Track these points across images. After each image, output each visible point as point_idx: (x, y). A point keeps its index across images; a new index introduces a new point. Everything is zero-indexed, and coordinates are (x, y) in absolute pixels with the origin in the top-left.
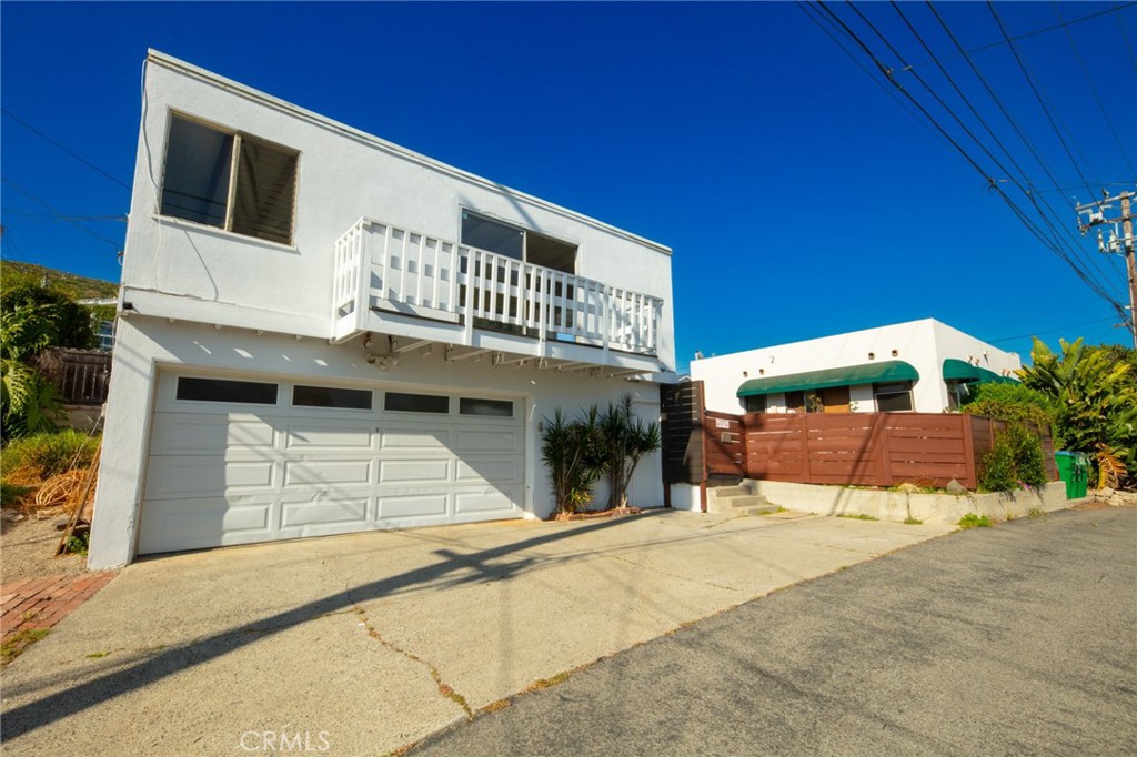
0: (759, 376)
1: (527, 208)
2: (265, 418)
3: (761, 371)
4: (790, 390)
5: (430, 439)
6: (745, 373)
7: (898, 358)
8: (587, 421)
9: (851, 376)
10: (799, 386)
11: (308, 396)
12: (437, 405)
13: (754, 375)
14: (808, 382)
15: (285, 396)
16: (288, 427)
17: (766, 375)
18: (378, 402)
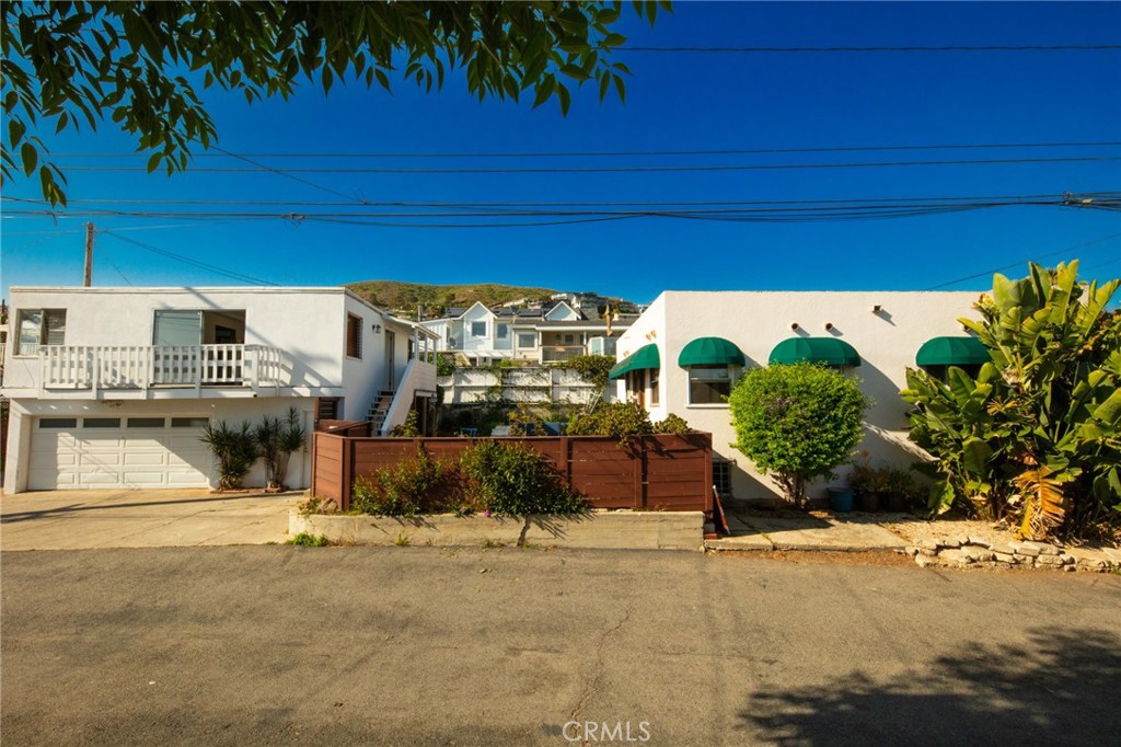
1: (208, 296)
2: (72, 434)
5: (154, 442)
8: (263, 425)
11: (89, 423)
12: (159, 423)
15: (80, 423)
16: (81, 438)
18: (124, 423)
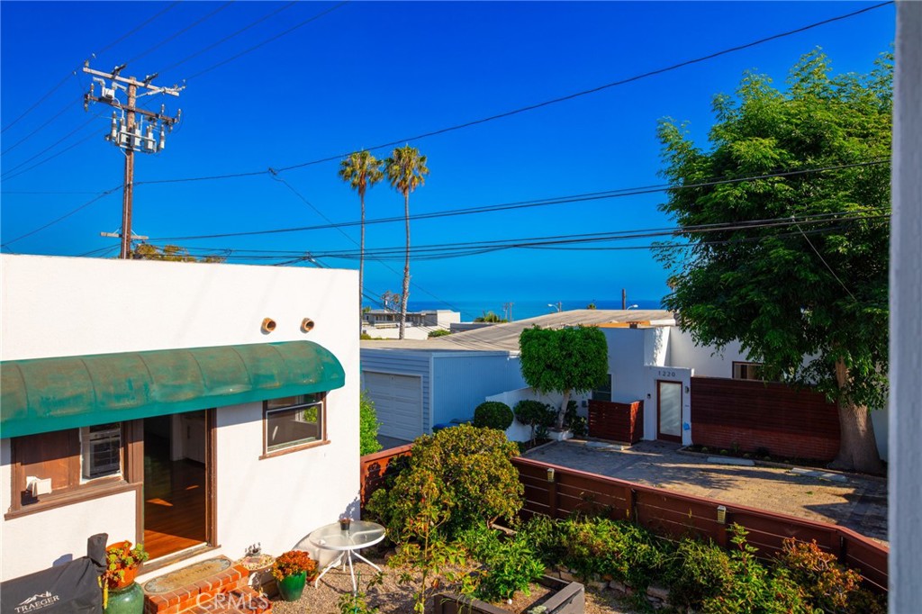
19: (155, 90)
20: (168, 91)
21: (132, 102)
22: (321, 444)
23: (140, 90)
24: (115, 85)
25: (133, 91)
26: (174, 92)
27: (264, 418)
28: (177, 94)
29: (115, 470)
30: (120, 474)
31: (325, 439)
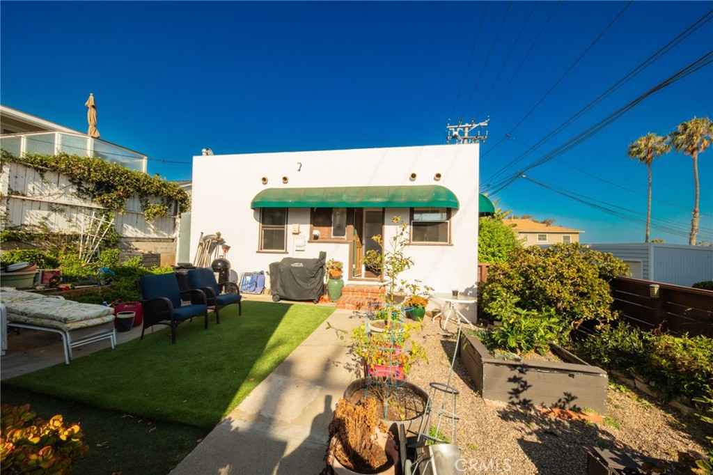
0: (282, 186)
3: (285, 179)
4: (316, 206)
6: (264, 179)
7: (440, 183)
9: (393, 196)
10: (331, 202)
13: (275, 183)
14: (344, 198)
17: (289, 185)
19: (475, 126)
20: (482, 124)
21: (466, 135)
22: (446, 245)
23: (469, 128)
24: (458, 129)
25: (467, 130)
26: (484, 124)
27: (410, 224)
28: (486, 124)
29: (344, 235)
30: (345, 237)
31: (450, 243)
